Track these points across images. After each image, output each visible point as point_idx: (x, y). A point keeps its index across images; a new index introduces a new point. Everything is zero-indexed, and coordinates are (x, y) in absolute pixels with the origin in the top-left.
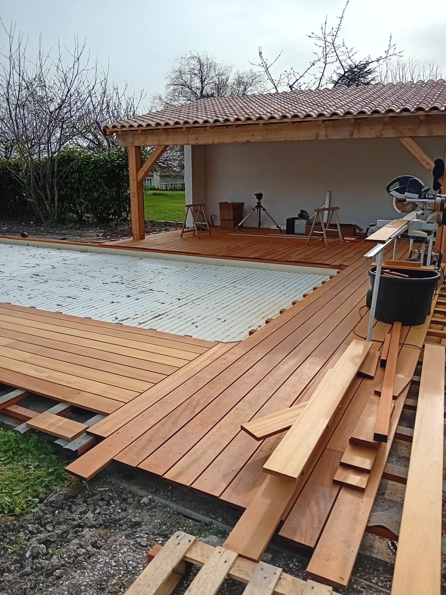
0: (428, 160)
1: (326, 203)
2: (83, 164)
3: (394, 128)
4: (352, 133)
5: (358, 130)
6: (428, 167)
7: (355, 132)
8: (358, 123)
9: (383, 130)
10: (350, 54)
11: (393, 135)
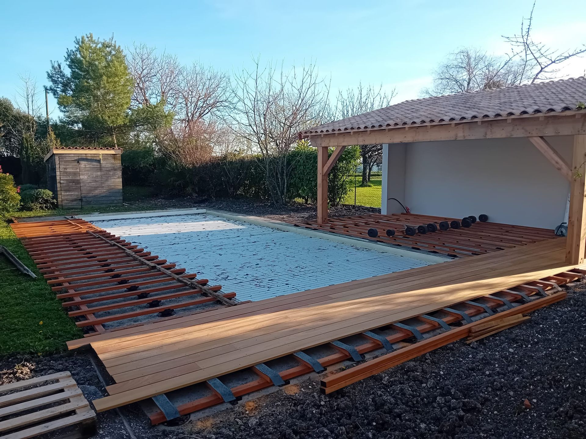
0: (557, 158)
2: (307, 159)
3: (523, 128)
4: (486, 134)
5: (491, 131)
7: (489, 133)
8: (491, 125)
9: (513, 130)
10: (542, 52)
11: (522, 136)
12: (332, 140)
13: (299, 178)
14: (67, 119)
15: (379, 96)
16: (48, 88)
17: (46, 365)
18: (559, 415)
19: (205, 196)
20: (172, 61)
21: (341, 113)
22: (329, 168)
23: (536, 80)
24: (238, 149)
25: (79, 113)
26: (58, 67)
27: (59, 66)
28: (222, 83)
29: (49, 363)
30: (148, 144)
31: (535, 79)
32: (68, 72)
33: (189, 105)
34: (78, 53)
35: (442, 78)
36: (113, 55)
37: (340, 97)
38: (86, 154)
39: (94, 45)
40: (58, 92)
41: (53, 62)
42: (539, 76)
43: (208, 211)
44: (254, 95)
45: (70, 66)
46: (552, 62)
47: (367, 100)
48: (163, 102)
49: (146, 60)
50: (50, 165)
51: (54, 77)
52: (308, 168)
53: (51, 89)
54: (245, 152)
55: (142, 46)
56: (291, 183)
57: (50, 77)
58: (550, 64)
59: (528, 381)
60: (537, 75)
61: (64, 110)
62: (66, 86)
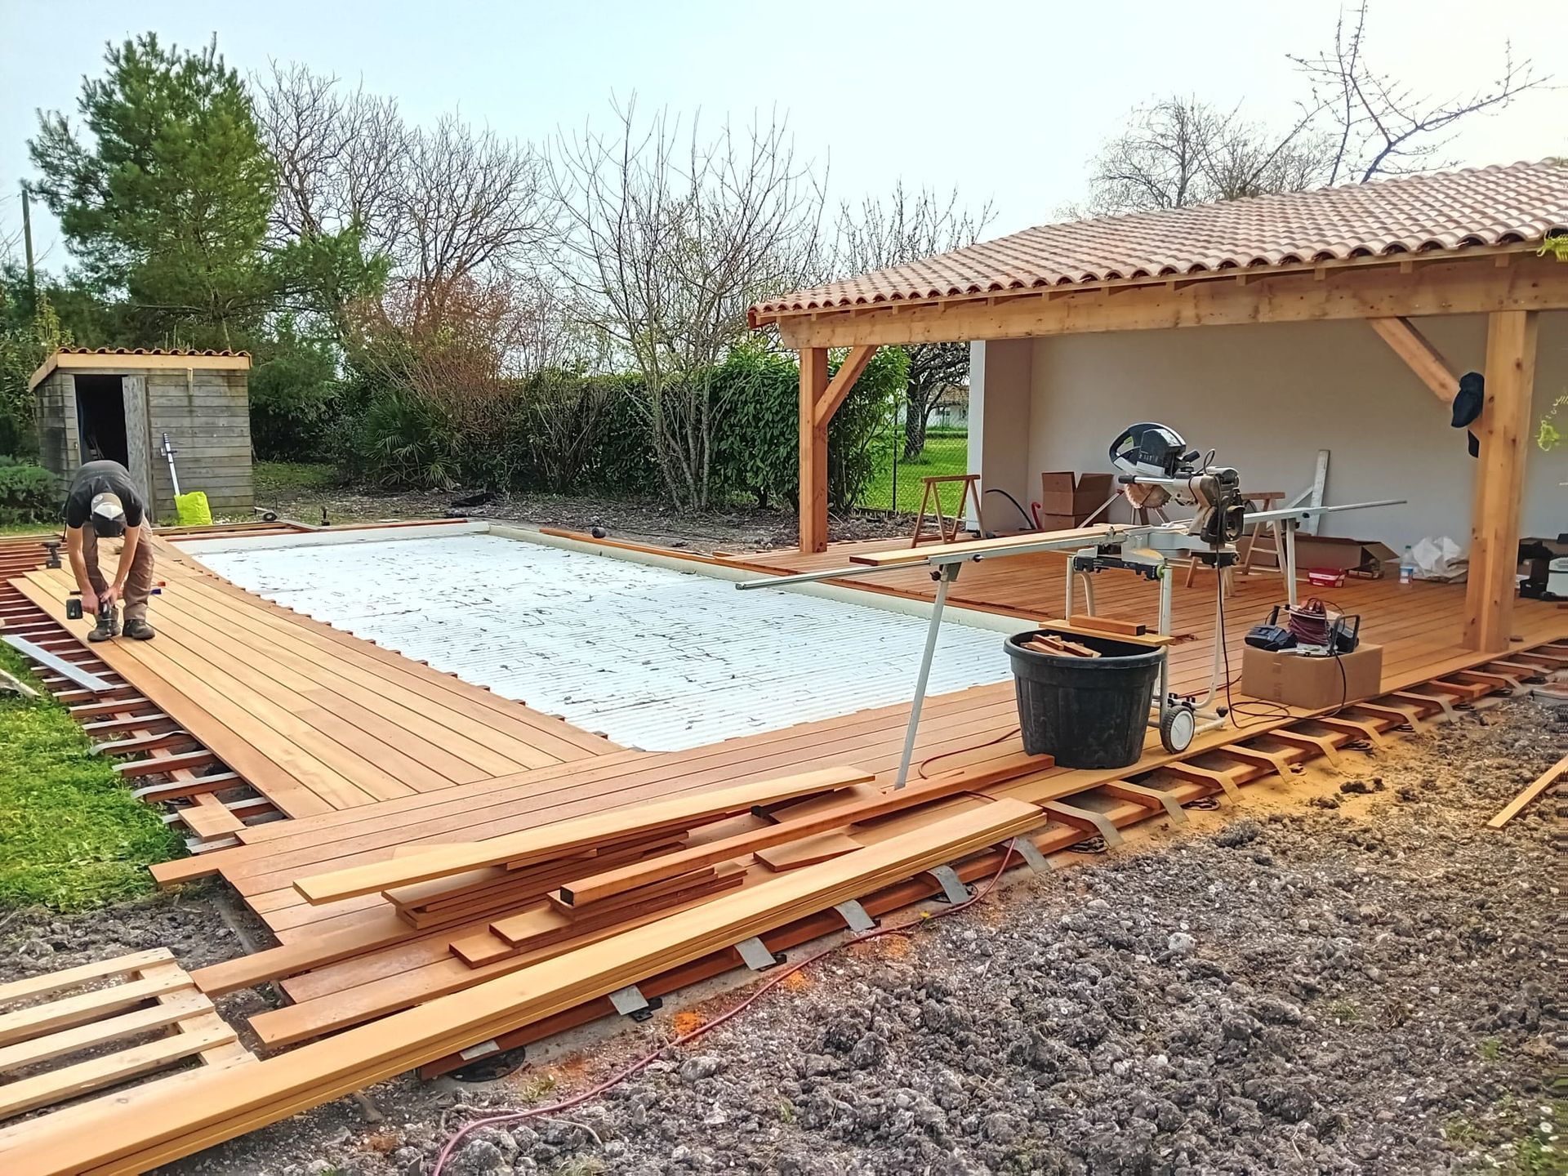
0: (1443, 375)
1: (1317, 481)
2: (764, 385)
3: (1354, 296)
4: (1256, 310)
5: (1270, 303)
6: (1443, 395)
7: (1264, 308)
8: (1270, 287)
9: (1328, 300)
10: (1392, 98)
11: (1353, 315)
12: (839, 330)
13: (743, 438)
14: (90, 274)
15: (948, 221)
16: (34, 186)
17: (96, 931)
18: (1504, 1022)
19: (481, 487)
20: (382, 116)
21: (848, 264)
22: (831, 406)
23: (1373, 175)
24: (573, 358)
25: (124, 257)
26: (59, 128)
27: (64, 126)
28: (519, 178)
29: (104, 924)
30: (317, 346)
31: (1371, 170)
32: (89, 143)
33: (429, 236)
34: (117, 88)
35: (1112, 175)
36: (216, 96)
37: (845, 223)
38: (149, 369)
39: (163, 67)
40: (63, 197)
41: (45, 115)
42: (1381, 165)
43: (495, 528)
44: (619, 205)
45: (95, 127)
46: (1418, 128)
47: (918, 231)
48: (359, 228)
49: (307, 113)
50: (46, 400)
51: (49, 156)
52: (767, 409)
53: (43, 190)
54: (594, 364)
55: (296, 72)
56: (719, 450)
57: (38, 154)
58: (1410, 134)
59: (1411, 941)
60: (1377, 162)
61: (82, 248)
62: (85, 180)
